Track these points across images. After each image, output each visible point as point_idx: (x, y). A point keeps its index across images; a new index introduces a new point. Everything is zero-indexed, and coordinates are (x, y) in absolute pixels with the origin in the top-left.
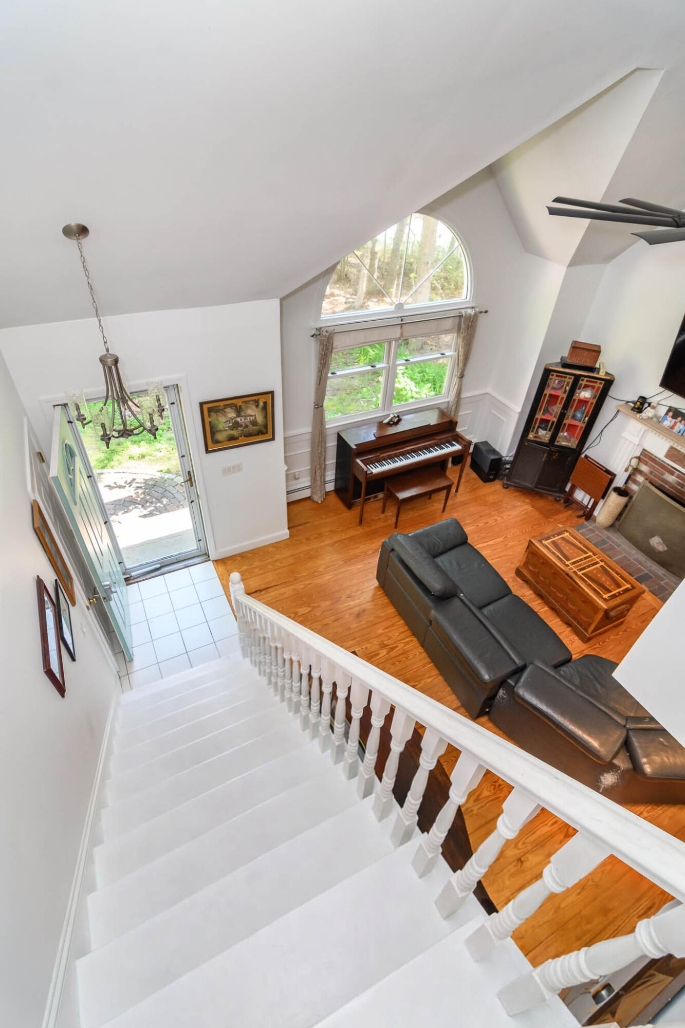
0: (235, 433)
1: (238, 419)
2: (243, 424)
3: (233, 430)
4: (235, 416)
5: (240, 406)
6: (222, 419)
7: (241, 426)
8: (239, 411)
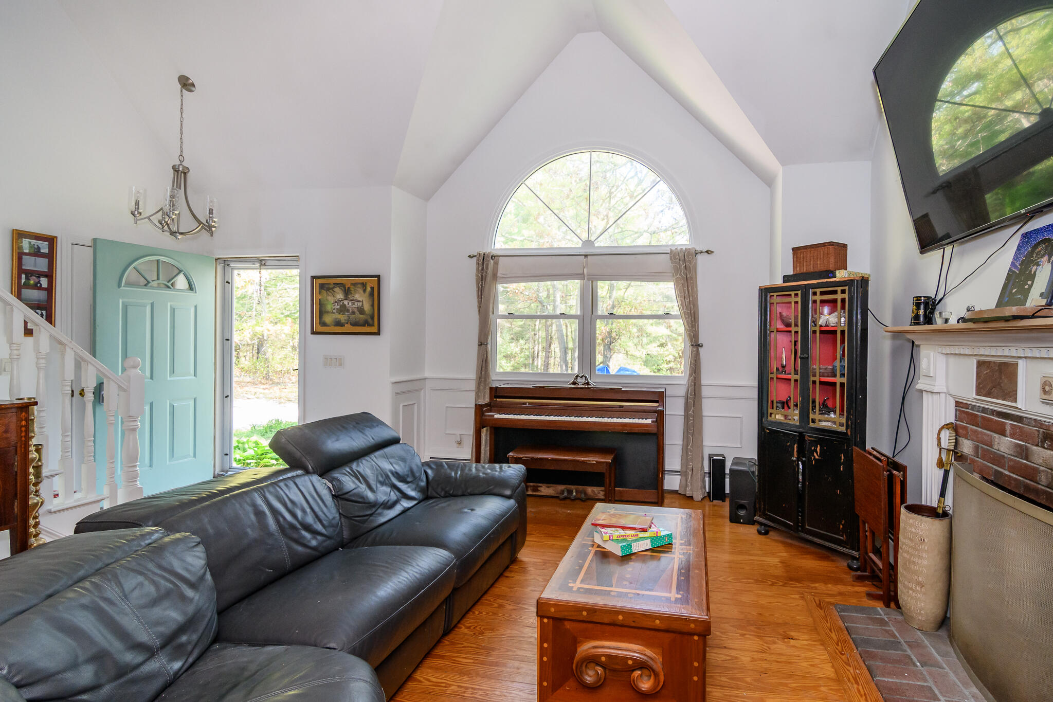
0: (342, 318)
1: (346, 303)
2: (350, 309)
3: (340, 314)
4: (343, 298)
5: (349, 288)
6: (331, 299)
7: (348, 311)
8: (347, 292)
